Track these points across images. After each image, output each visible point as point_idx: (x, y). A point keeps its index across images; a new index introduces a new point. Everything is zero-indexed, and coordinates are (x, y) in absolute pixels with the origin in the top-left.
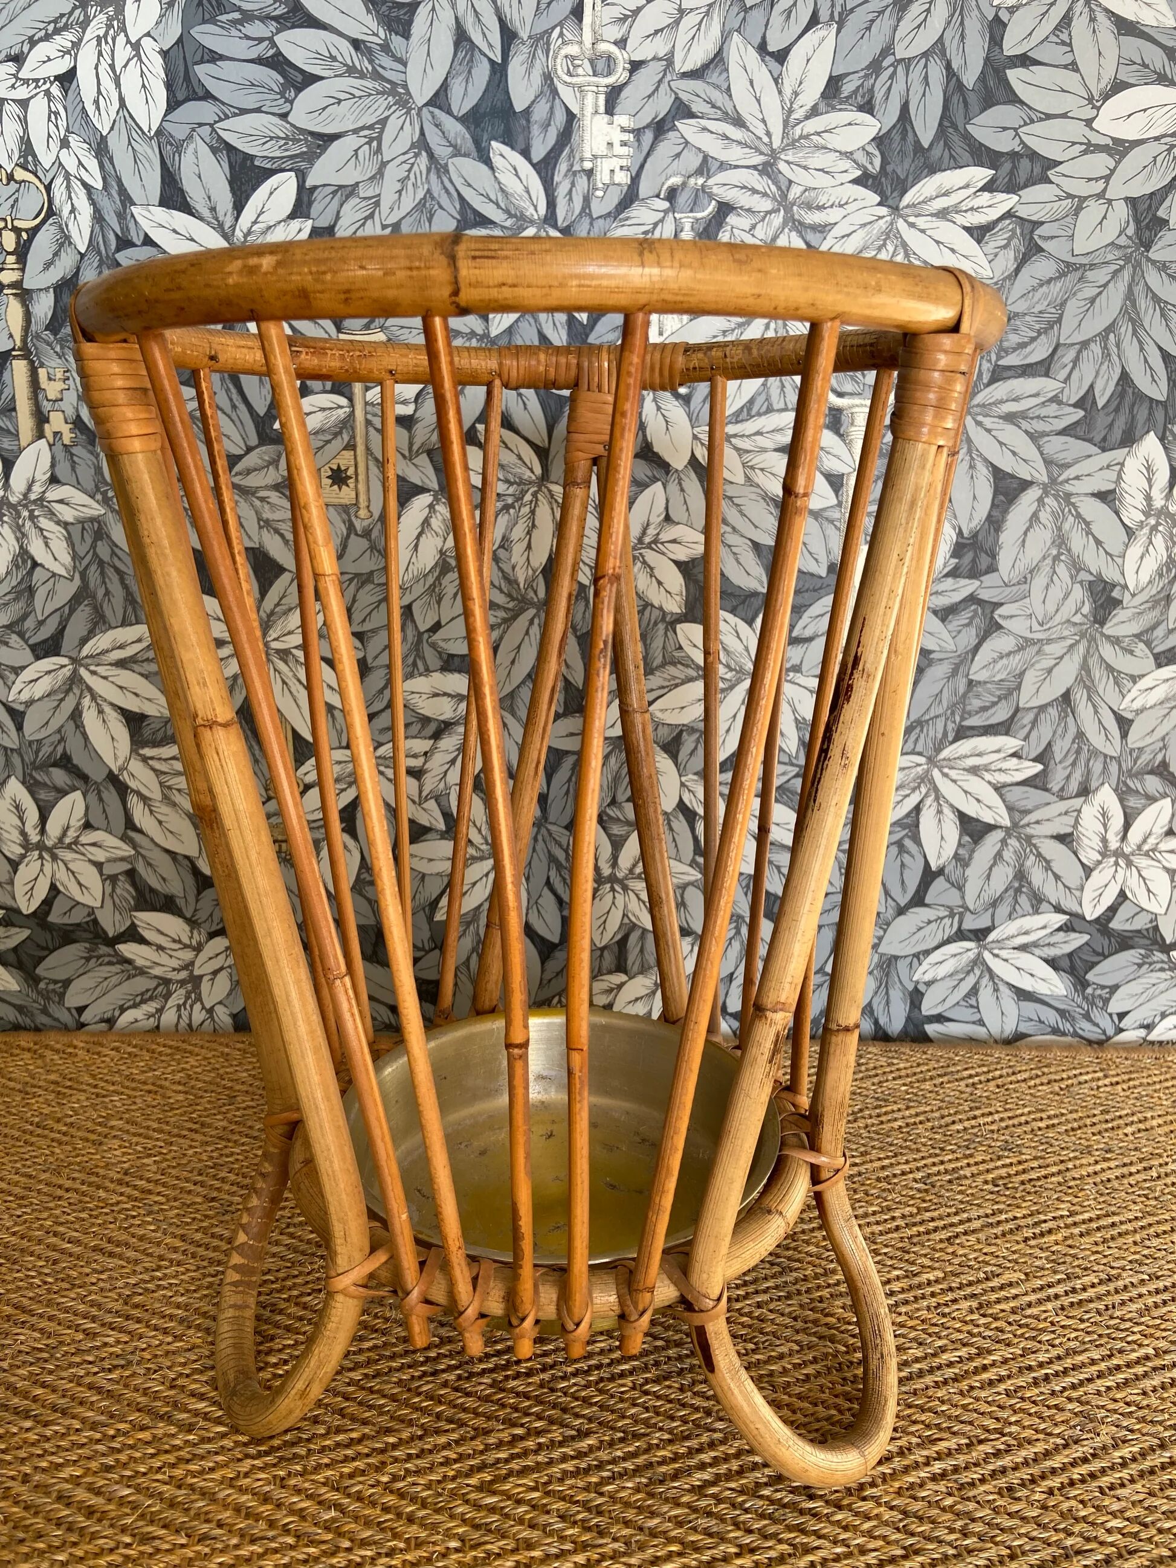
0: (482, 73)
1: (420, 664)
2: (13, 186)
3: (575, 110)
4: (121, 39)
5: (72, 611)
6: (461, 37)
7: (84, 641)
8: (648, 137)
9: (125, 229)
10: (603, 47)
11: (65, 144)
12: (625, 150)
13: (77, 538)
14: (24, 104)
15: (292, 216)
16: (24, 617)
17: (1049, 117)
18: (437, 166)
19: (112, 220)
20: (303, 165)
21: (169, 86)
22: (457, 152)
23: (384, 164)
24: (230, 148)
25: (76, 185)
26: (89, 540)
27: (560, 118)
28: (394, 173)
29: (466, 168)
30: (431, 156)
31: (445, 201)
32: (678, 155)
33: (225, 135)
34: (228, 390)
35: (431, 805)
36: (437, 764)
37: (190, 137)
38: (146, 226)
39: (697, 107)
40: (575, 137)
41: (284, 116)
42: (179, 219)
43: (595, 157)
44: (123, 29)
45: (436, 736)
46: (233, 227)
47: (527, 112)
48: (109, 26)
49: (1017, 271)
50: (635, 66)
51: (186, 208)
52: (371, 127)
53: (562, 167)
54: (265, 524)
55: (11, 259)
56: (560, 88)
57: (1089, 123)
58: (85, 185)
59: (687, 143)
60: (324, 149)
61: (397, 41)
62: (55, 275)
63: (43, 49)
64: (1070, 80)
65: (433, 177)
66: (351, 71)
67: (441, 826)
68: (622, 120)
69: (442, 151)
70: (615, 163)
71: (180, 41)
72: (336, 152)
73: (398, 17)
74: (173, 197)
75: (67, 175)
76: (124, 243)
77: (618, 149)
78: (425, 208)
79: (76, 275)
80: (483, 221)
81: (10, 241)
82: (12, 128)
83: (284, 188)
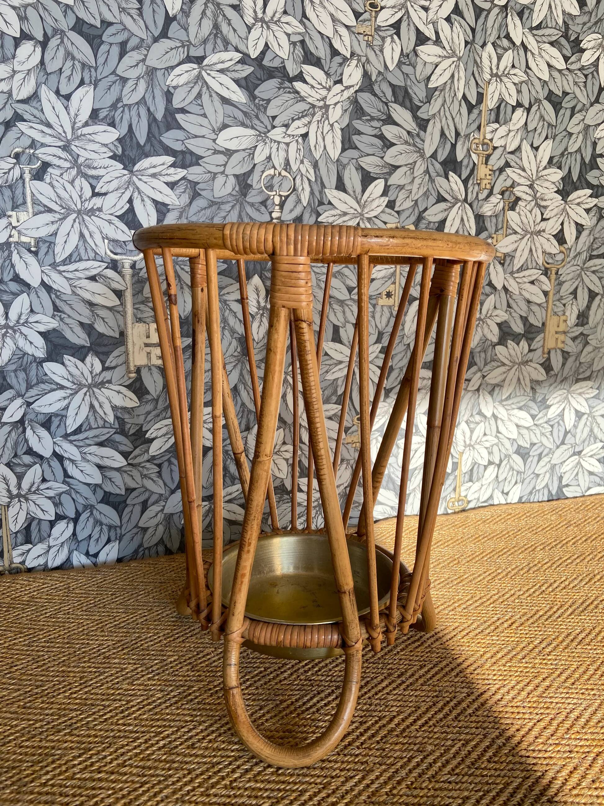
0: (448, 146)
2: (281, 178)
3: (476, 162)
4: (327, 122)
6: (443, 134)
8: (497, 173)
9: (322, 198)
10: (486, 141)
11: (302, 162)
14: (288, 144)
15: (382, 195)
17: (196, 137)
18: (431, 180)
19: (317, 194)
20: (387, 177)
21: (343, 142)
22: (438, 175)
23: (414, 178)
24: (362, 168)
25: (305, 179)
27: (471, 165)
28: (417, 181)
29: (441, 181)
30: (430, 176)
31: (433, 192)
32: (506, 180)
33: (361, 163)
37: (348, 163)
38: (330, 197)
39: (512, 164)
40: (475, 172)
41: (382, 158)
42: (342, 195)
43: (481, 179)
44: (328, 118)
46: (361, 199)
47: (461, 162)
48: (323, 117)
49: (191, 203)
50: (495, 148)
51: (345, 191)
52: (411, 164)
53: (471, 182)
55: (277, 207)
56: (472, 154)
57: (214, 141)
58: (308, 179)
59: (508, 176)
60: (395, 171)
61: (422, 133)
62: (294, 215)
63: (297, 123)
64: (204, 121)
65: (430, 183)
66: (406, 143)
68: (490, 167)
69: (433, 174)
70: (487, 181)
71: (348, 125)
72: (399, 172)
73: (423, 124)
74: (341, 186)
75: (302, 175)
76: (321, 203)
77: (488, 177)
78: (426, 194)
79: (302, 215)
80: (445, 200)
81: (277, 200)
82: (282, 154)
83: (380, 185)
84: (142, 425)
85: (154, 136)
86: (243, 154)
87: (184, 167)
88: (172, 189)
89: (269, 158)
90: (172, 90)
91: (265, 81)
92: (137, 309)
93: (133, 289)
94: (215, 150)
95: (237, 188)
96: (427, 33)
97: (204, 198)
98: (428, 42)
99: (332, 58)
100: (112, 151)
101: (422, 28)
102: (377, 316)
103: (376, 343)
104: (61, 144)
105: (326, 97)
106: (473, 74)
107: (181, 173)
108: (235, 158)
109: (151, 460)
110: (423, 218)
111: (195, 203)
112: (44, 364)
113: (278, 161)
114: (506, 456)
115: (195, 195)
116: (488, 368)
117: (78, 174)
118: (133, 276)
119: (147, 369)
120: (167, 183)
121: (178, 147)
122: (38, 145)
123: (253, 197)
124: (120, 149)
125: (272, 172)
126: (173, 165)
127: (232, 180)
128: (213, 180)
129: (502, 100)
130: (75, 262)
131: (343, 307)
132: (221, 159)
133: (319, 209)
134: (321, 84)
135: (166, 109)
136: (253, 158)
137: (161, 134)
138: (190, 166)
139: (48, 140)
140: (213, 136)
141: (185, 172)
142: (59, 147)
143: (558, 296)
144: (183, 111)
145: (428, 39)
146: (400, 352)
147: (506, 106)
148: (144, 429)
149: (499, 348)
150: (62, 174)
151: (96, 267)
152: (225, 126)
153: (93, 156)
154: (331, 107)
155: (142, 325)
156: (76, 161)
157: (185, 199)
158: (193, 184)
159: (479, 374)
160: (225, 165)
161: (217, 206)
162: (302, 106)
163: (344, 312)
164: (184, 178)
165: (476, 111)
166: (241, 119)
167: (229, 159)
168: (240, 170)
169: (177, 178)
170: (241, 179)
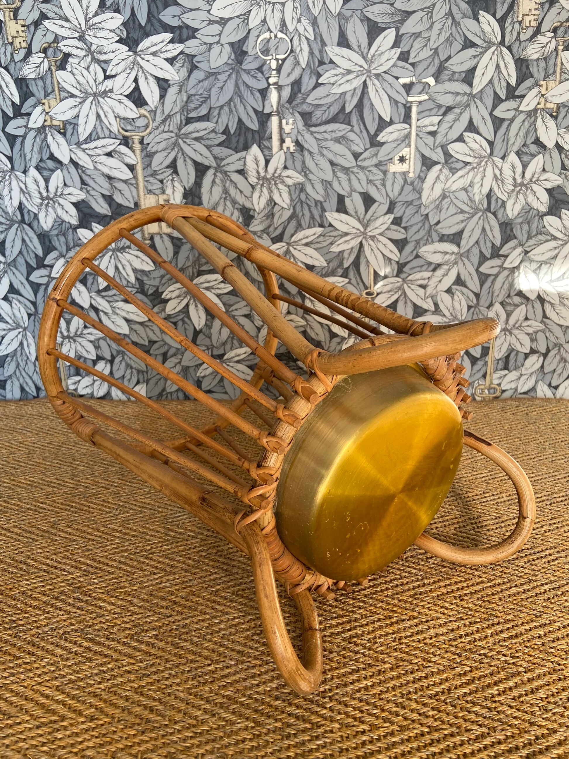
1: (430, 239)
2: (277, 40)
5: (289, 223)
7: (292, 235)
8: (547, 5)
9: (322, 57)
11: (299, 21)
12: (536, 12)
13: (293, 192)
14: (283, 4)
15: (392, 47)
16: (269, 226)
18: (456, 23)
19: (317, 53)
20: (399, 25)
22: (465, 16)
23: (433, 23)
24: (368, 19)
25: (303, 39)
26: (297, 192)
28: (437, 26)
29: (469, 24)
30: (453, 19)
31: (458, 37)
32: (559, 13)
33: (367, 14)
34: (359, 125)
35: (429, 300)
36: (432, 283)
37: (352, 16)
38: (331, 55)
40: (515, 8)
41: (392, 4)
42: (345, 51)
43: (523, 15)
45: (434, 270)
46: (367, 54)
51: (348, 46)
52: (429, 7)
53: (509, 20)
54: (369, 181)
55: (274, 72)
58: (307, 38)
59: (563, 8)
60: (408, 18)
62: (292, 78)
65: (454, 27)
67: (433, 309)
68: (535, 0)
69: (458, 16)
70: (532, 18)
72: (413, 18)
74: (343, 42)
75: (300, 34)
76: (321, 63)
77: (534, 12)
78: (449, 41)
79: (301, 78)
80: (474, 45)
81: (274, 64)
82: (278, 15)
83: (390, 35)
84: (158, 287)
85: (153, 16)
86: (238, 21)
87: (181, 41)
88: (171, 64)
89: (264, 21)
92: (147, 181)
93: (143, 163)
94: (210, 21)
95: (233, 57)
97: (201, 70)
100: (118, 35)
102: (389, 184)
103: (387, 213)
104: (77, 35)
107: (179, 47)
108: (231, 26)
109: (168, 318)
110: (446, 69)
111: (193, 76)
112: (78, 230)
113: (274, 23)
114: (555, 345)
115: (193, 68)
116: (532, 242)
117: (92, 60)
118: (142, 151)
119: (159, 236)
120: (166, 60)
121: (175, 23)
122: (60, 38)
123: (249, 64)
124: (125, 33)
125: (267, 35)
126: (172, 41)
127: (228, 49)
128: (209, 51)
130: (95, 140)
131: (348, 175)
132: (216, 28)
133: (320, 69)
136: (247, 24)
137: (159, 13)
138: (187, 40)
139: (67, 33)
140: (208, 7)
141: (182, 46)
142: (76, 38)
146: (417, 224)
148: (160, 291)
149: (549, 219)
150: (79, 62)
151: (111, 144)
153: (103, 42)
155: (152, 196)
156: (90, 49)
157: (184, 72)
158: (190, 58)
159: (519, 250)
160: (220, 35)
161: (214, 77)
163: (349, 180)
164: (181, 53)
167: (223, 28)
168: (235, 38)
169: (176, 53)
170: (236, 46)
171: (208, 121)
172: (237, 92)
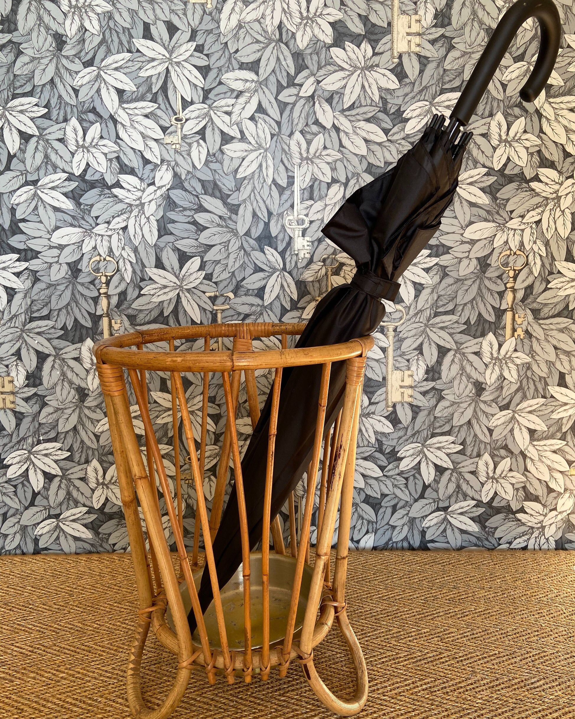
0: (261, 226)
1: (240, 414)
2: (105, 262)
3: (292, 236)
4: (143, 216)
6: (254, 214)
8: (316, 244)
9: (143, 275)
10: (300, 217)
11: (123, 249)
12: (308, 248)
14: (110, 236)
15: (199, 270)
17: (448, 233)
18: (247, 254)
19: (139, 273)
20: (203, 254)
21: (159, 231)
22: (253, 249)
23: (229, 254)
24: (178, 250)
25: (127, 262)
27: (287, 238)
28: (232, 257)
29: (257, 255)
30: (245, 251)
31: (249, 264)
32: (326, 249)
33: (177, 246)
37: (165, 246)
38: (150, 274)
40: (292, 244)
41: (197, 240)
42: (161, 272)
43: (299, 250)
44: (144, 213)
45: (245, 440)
46: (179, 274)
47: (276, 237)
48: (139, 212)
49: (441, 281)
50: (311, 222)
51: (164, 268)
52: (225, 242)
53: (288, 253)
55: (104, 285)
56: (287, 230)
57: (462, 235)
58: (130, 262)
59: (329, 245)
60: (210, 249)
61: (234, 216)
62: (119, 290)
63: (117, 220)
64: (455, 222)
65: (245, 257)
66: (219, 225)
68: (308, 238)
69: (248, 249)
70: (306, 252)
71: (163, 216)
72: (214, 250)
73: (234, 209)
74: (159, 265)
75: (124, 259)
76: (142, 280)
77: (306, 247)
78: (243, 267)
79: (126, 290)
80: (262, 270)
81: (104, 279)
82: (106, 244)
83: (196, 262)
85: (3, 241)
86: (73, 247)
87: (26, 260)
88: (18, 277)
89: (95, 248)
90: (15, 207)
91: (88, 191)
94: (50, 246)
95: (70, 273)
96: (232, 134)
97: (43, 282)
98: (234, 141)
99: (144, 166)
101: (226, 130)
105: (141, 197)
106: (282, 161)
107: (24, 265)
108: (67, 251)
110: (242, 287)
111: (36, 286)
113: (103, 250)
115: (36, 280)
120: (14, 274)
121: (21, 246)
123: (83, 278)
125: (98, 258)
126: (18, 260)
127: (65, 267)
128: (50, 268)
129: (314, 180)
132: (56, 252)
133: (141, 284)
134: (136, 188)
135: (11, 221)
136: (81, 249)
137: (8, 239)
138: (31, 260)
140: (48, 236)
141: (27, 264)
143: (399, 352)
144: (24, 220)
145: (233, 138)
147: (320, 184)
152: (57, 228)
154: (146, 204)
157: (28, 283)
158: (34, 273)
160: (59, 257)
161: (54, 287)
162: (120, 206)
164: (26, 269)
165: (287, 193)
166: (70, 222)
167: (61, 252)
168: (71, 259)
169: (22, 269)
170: (72, 265)
171: (49, 319)
172: (73, 298)
